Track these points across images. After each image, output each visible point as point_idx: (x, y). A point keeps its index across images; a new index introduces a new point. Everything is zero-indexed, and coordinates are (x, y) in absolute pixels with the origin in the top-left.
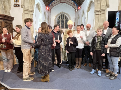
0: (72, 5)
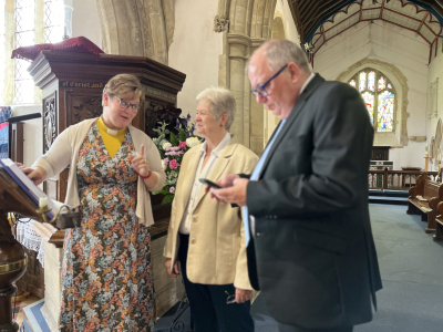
0: (415, 25)
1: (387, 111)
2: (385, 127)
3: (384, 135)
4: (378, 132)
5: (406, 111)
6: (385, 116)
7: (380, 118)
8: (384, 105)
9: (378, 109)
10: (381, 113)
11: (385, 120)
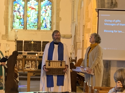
1: (47, 14)
2: (46, 26)
3: (46, 33)
4: (42, 30)
5: (59, 16)
6: (46, 18)
7: (43, 20)
8: (45, 10)
9: (41, 12)
10: (43, 16)
11: (46, 21)
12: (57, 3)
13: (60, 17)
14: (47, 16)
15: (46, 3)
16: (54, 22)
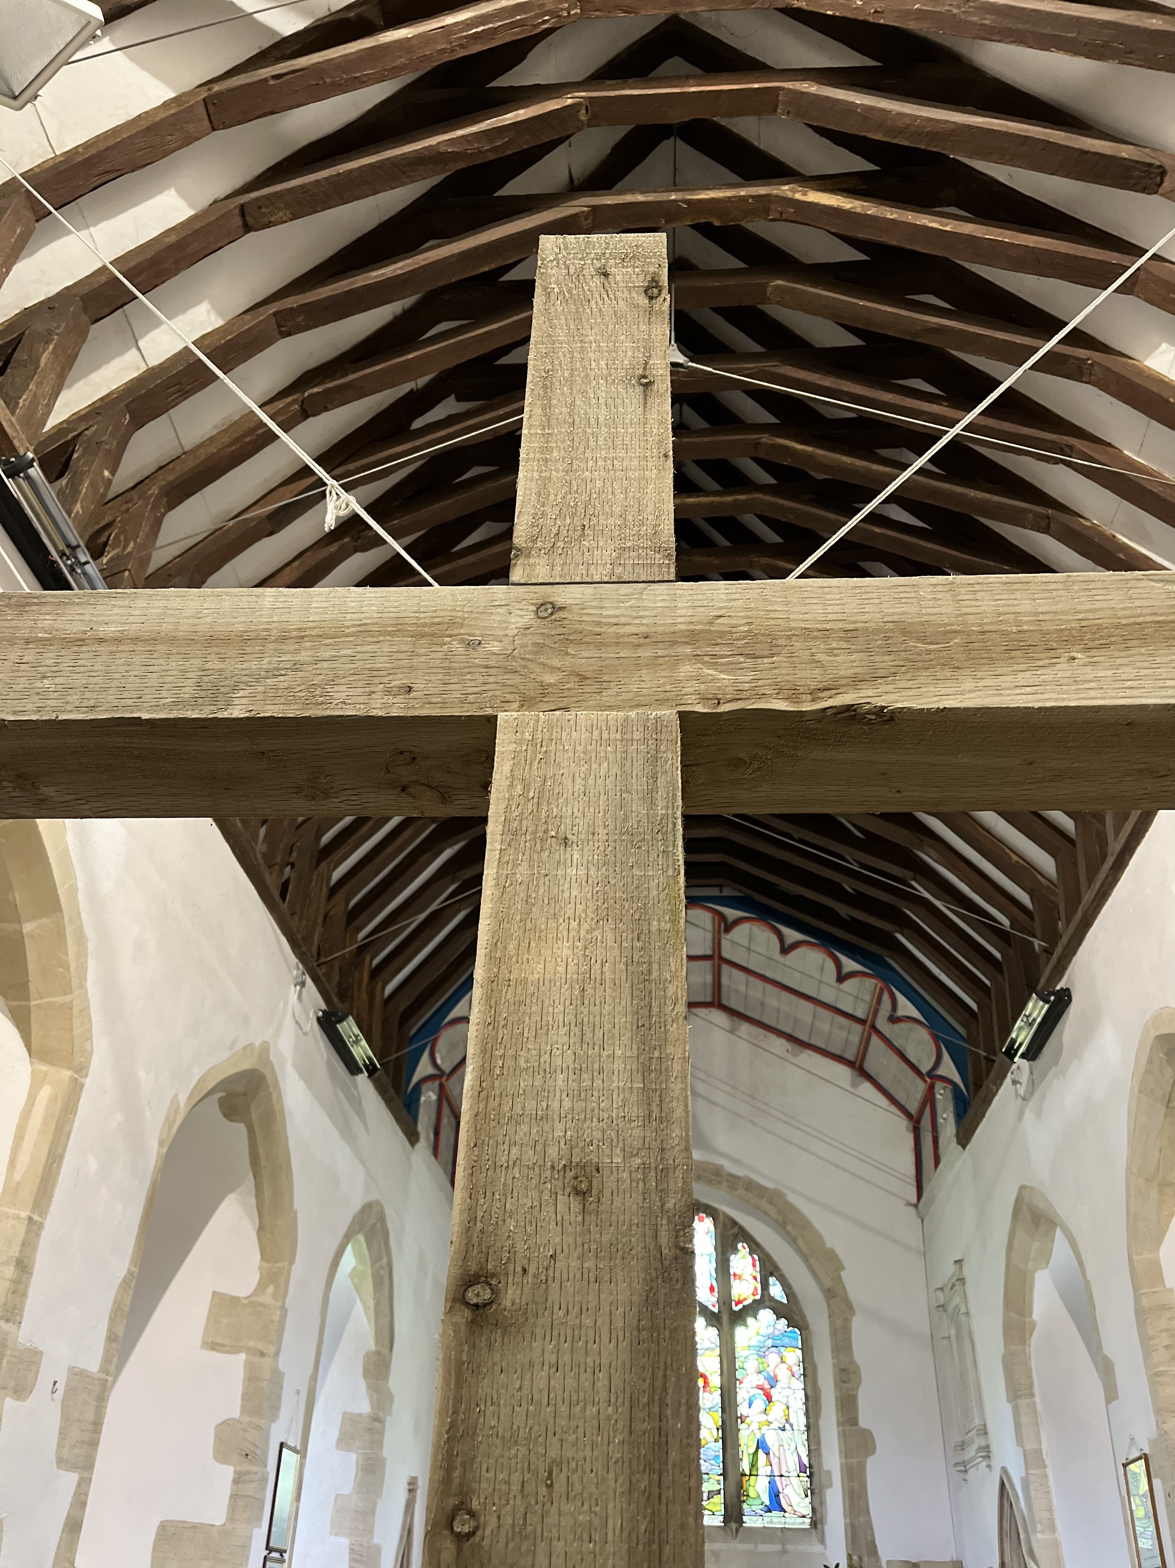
0: (847, 1036)
3: (778, 1547)
4: (750, 1529)
5: (854, 1421)
6: (771, 1440)
7: (752, 1450)
8: (761, 1380)
9: (739, 1399)
10: (754, 1426)
11: (775, 1461)
12: (834, 1333)
13: (863, 1423)
14: (775, 1425)
15: (764, 1331)
16: (826, 1467)
